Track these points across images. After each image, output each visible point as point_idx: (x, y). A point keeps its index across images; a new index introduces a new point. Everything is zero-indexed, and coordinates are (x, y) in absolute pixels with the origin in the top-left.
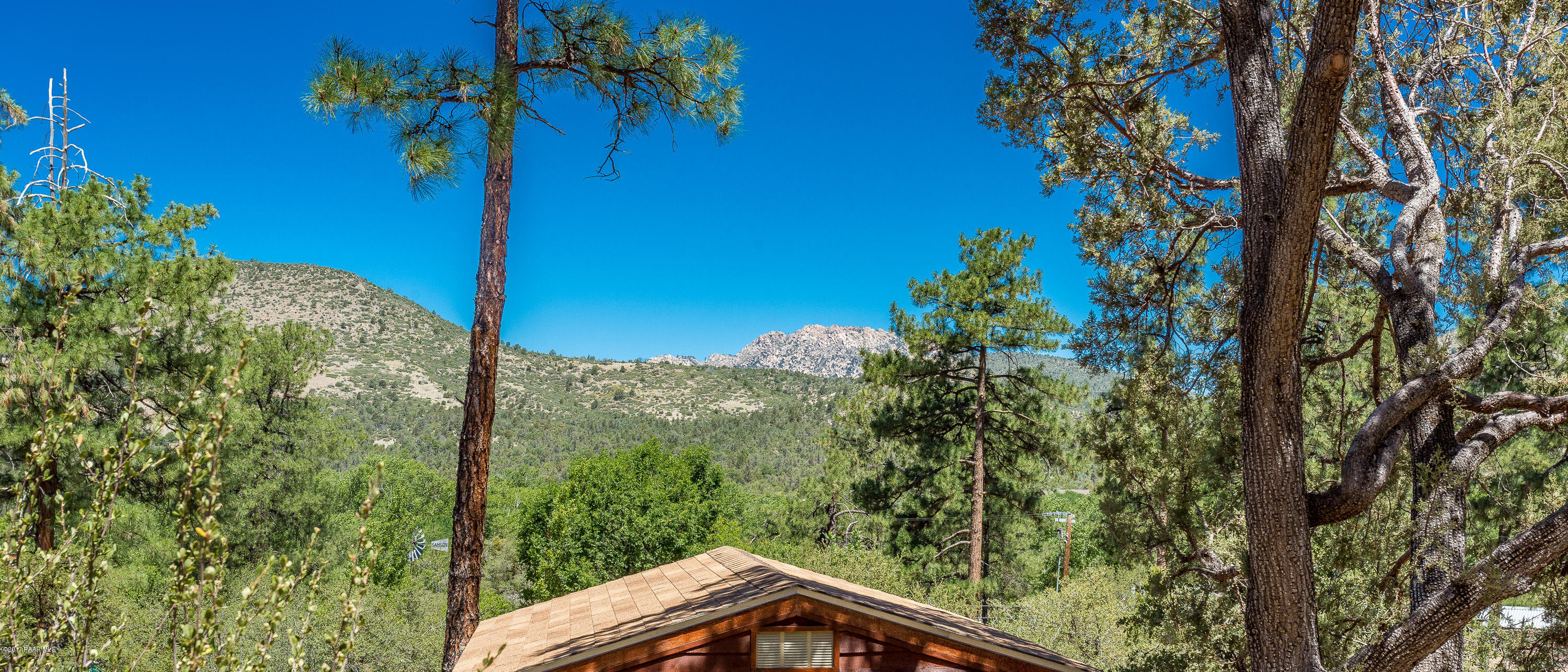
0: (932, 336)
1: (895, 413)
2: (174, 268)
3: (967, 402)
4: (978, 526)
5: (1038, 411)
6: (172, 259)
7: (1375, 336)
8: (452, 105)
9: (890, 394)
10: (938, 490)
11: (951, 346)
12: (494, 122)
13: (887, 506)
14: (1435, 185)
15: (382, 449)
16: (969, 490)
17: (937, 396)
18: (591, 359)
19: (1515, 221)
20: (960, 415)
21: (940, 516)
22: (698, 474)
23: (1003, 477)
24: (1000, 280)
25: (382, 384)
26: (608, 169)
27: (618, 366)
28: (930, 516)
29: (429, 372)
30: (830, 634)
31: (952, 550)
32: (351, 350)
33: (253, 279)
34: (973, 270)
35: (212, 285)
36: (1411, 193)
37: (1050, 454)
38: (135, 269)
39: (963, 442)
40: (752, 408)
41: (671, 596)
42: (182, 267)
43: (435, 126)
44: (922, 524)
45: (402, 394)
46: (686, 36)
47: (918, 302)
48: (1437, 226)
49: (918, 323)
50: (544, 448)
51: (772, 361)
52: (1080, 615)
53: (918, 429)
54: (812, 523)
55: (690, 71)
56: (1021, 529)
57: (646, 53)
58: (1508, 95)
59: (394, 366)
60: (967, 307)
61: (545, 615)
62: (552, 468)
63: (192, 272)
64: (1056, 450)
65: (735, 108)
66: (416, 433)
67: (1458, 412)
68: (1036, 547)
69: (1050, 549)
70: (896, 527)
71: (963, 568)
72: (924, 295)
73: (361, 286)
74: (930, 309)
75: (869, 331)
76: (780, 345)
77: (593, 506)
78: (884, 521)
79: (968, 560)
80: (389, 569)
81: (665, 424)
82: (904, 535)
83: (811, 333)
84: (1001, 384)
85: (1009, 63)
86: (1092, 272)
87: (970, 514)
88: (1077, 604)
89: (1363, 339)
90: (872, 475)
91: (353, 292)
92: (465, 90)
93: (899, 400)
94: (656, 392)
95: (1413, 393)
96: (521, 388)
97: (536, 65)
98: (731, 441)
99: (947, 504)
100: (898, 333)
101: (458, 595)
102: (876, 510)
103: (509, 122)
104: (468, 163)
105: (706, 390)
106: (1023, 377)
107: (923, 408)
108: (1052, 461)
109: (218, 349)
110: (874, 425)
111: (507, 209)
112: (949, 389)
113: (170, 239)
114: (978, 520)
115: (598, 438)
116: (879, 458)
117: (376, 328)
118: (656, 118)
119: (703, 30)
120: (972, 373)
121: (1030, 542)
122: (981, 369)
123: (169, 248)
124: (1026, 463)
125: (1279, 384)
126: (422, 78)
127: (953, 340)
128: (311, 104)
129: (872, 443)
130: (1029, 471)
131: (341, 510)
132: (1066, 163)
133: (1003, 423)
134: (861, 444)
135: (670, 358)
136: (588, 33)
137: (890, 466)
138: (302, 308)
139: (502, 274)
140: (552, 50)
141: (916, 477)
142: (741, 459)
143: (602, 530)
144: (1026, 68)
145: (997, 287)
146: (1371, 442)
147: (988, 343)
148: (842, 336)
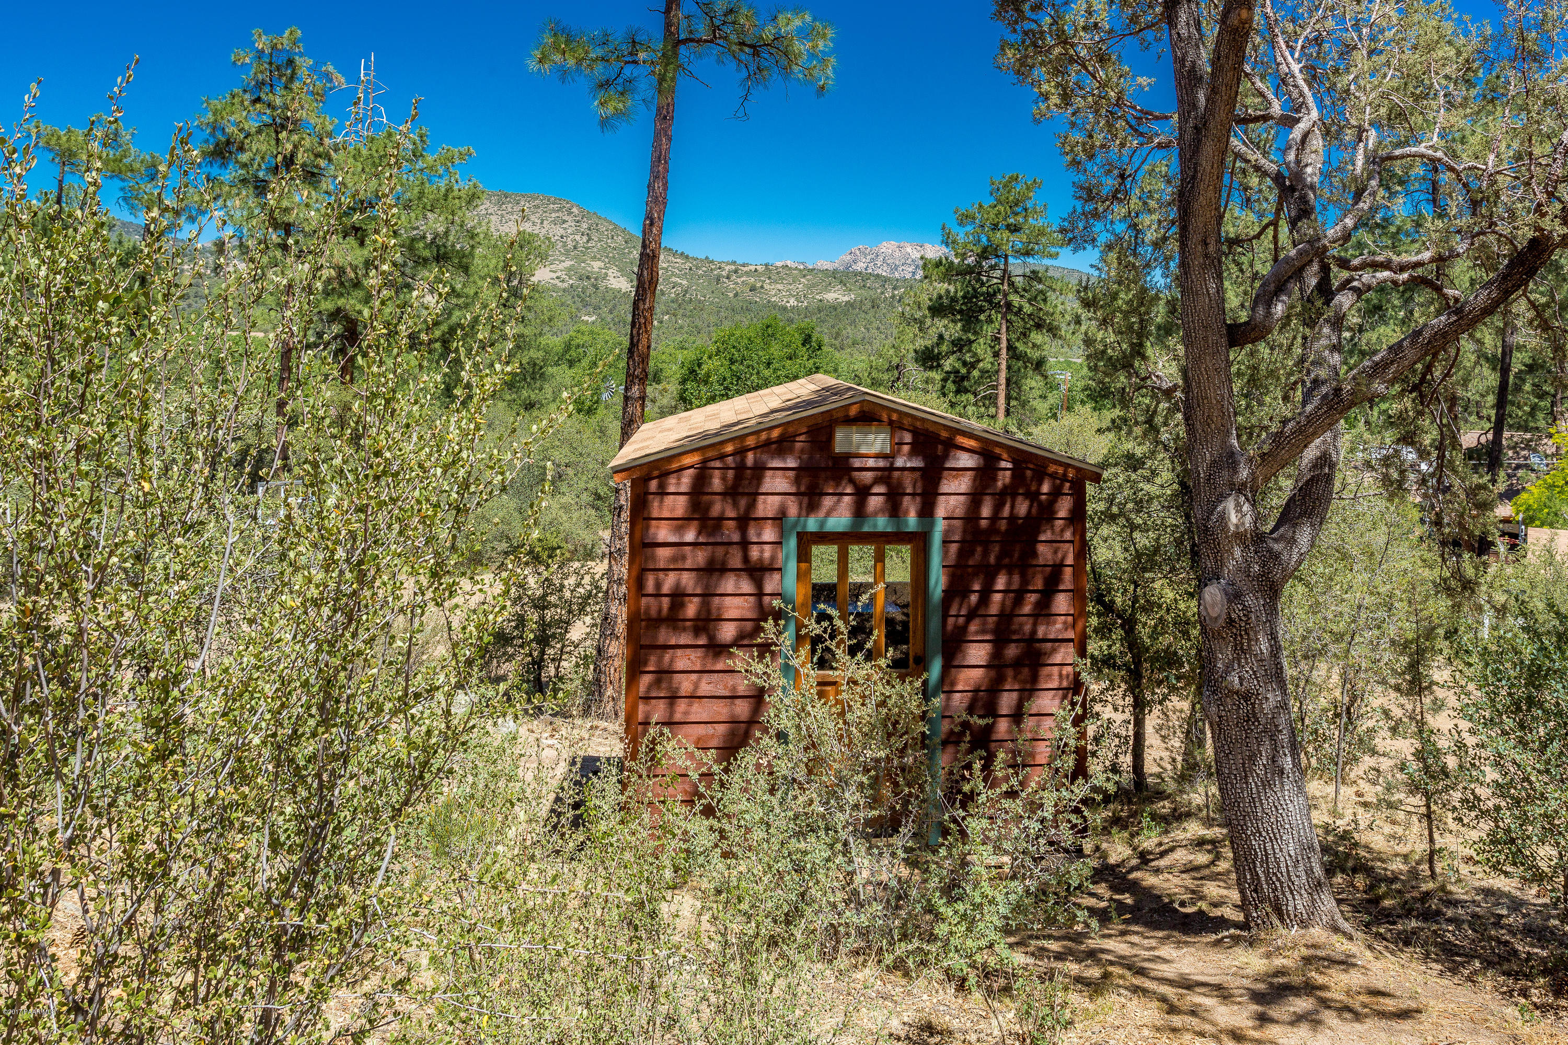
0: (971, 247)
1: (945, 301)
2: (443, 190)
3: (995, 294)
4: (1003, 381)
5: (1045, 300)
6: (443, 184)
7: (1275, 224)
8: (631, 66)
9: (942, 287)
10: (975, 355)
11: (984, 255)
12: (662, 79)
13: (939, 366)
14: (1315, 114)
15: (587, 322)
16: (996, 355)
17: (974, 289)
18: (734, 263)
19: (1372, 136)
20: (990, 302)
21: (976, 373)
22: (807, 340)
23: (1020, 346)
24: (1018, 209)
25: (588, 278)
26: (741, 113)
27: (753, 268)
28: (969, 372)
29: (621, 270)
30: (888, 429)
31: (984, 397)
32: (567, 253)
33: (500, 204)
34: (999, 202)
35: (469, 203)
36: (1298, 121)
37: (1053, 331)
38: (416, 190)
39: (992, 322)
40: (846, 299)
41: (775, 403)
42: (449, 190)
43: (620, 80)
44: (963, 378)
45: (602, 285)
46: (797, 22)
47: (961, 224)
48: (1317, 142)
49: (961, 238)
50: (700, 324)
51: (860, 266)
52: (1073, 440)
53: (961, 312)
54: (886, 377)
55: (799, 46)
56: (1033, 384)
57: (768, 33)
58: (1365, 52)
59: (597, 265)
60: (995, 227)
61: (687, 419)
62: (706, 338)
63: (456, 193)
64: (1058, 328)
65: (830, 72)
66: (611, 312)
67: (1334, 268)
68: (1044, 397)
69: (1053, 398)
70: (945, 380)
71: (992, 410)
72: (967, 217)
73: (575, 210)
74: (969, 228)
75: (928, 246)
76: (865, 255)
77: (732, 361)
78: (937, 376)
79: (996, 405)
80: (588, 403)
81: (785, 309)
82: (950, 386)
83: (888, 247)
84: (1019, 282)
85: (1015, 31)
86: (1074, 176)
87: (997, 372)
88: (1071, 431)
89: (1267, 226)
90: (929, 343)
91: (570, 213)
92: (642, 56)
93: (948, 291)
94: (780, 287)
95: (1300, 253)
96: (684, 282)
97: (692, 40)
98: (831, 321)
99: (981, 365)
100: (947, 245)
101: (630, 410)
102: (931, 368)
103: (673, 79)
104: (643, 107)
105: (814, 285)
106: (1034, 276)
107: (964, 297)
108: (1055, 336)
109: (473, 247)
110: (930, 308)
111: (670, 139)
112: (983, 284)
113: (441, 171)
114: (1003, 375)
115: (738, 317)
116: (933, 332)
117: (585, 238)
118: (775, 76)
119: (808, 18)
120: (998, 273)
121: (1039, 393)
122: (1005, 271)
123: (440, 176)
124: (1037, 337)
125: (1205, 244)
126: (611, 47)
127: (985, 250)
128: (533, 66)
129: (928, 322)
130: (1038, 342)
131: (557, 364)
132: (1055, 99)
133: (1020, 309)
134: (921, 322)
135: (789, 263)
136: (730, 18)
137: (941, 337)
138: (534, 224)
139: (665, 185)
140: (703, 31)
141: (959, 345)
142: (838, 334)
143: (739, 378)
144: (1026, 33)
145: (1016, 214)
146: (1272, 287)
147: (1009, 253)
148: (909, 250)
